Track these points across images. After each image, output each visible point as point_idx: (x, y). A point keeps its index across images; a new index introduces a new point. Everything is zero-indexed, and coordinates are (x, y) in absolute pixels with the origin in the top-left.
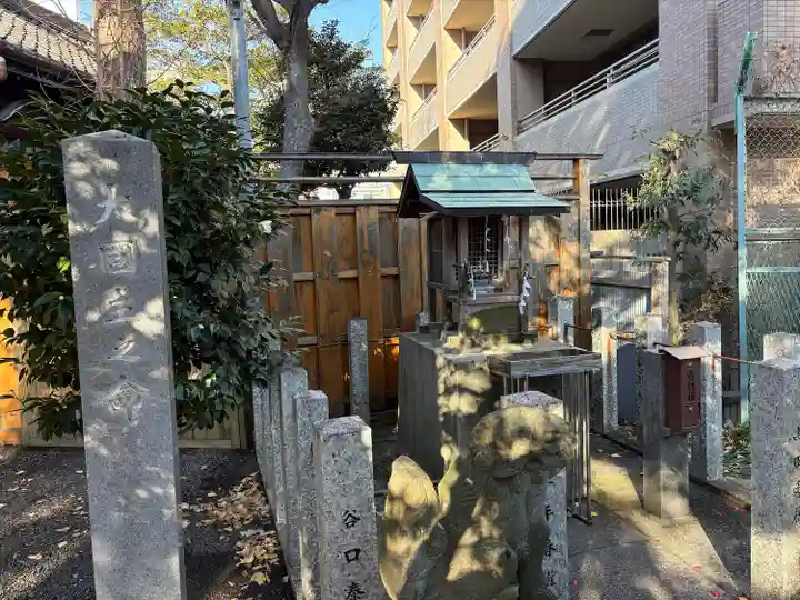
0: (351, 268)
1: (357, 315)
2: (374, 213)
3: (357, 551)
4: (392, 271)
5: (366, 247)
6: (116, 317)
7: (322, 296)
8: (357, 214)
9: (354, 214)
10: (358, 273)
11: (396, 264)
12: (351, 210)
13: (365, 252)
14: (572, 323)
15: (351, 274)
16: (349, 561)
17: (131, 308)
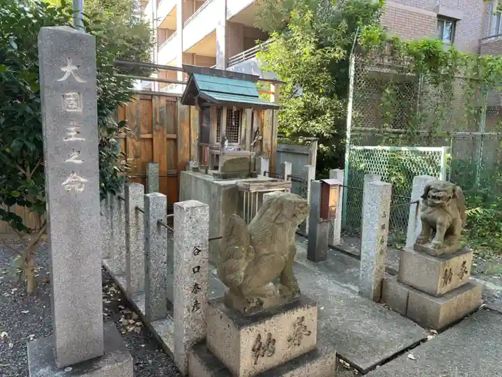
0: (149, 133)
1: (152, 161)
2: (163, 101)
3: (199, 267)
4: (174, 136)
5: (158, 120)
6: (71, 137)
7: (130, 148)
8: (153, 101)
9: (151, 100)
10: (153, 136)
11: (175, 132)
12: (149, 97)
13: (157, 123)
14: (268, 170)
15: (149, 136)
16: (195, 272)
17: (78, 133)
